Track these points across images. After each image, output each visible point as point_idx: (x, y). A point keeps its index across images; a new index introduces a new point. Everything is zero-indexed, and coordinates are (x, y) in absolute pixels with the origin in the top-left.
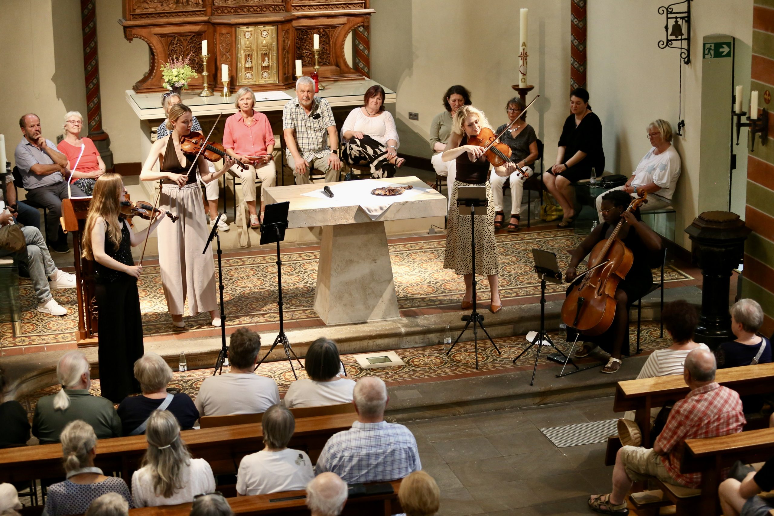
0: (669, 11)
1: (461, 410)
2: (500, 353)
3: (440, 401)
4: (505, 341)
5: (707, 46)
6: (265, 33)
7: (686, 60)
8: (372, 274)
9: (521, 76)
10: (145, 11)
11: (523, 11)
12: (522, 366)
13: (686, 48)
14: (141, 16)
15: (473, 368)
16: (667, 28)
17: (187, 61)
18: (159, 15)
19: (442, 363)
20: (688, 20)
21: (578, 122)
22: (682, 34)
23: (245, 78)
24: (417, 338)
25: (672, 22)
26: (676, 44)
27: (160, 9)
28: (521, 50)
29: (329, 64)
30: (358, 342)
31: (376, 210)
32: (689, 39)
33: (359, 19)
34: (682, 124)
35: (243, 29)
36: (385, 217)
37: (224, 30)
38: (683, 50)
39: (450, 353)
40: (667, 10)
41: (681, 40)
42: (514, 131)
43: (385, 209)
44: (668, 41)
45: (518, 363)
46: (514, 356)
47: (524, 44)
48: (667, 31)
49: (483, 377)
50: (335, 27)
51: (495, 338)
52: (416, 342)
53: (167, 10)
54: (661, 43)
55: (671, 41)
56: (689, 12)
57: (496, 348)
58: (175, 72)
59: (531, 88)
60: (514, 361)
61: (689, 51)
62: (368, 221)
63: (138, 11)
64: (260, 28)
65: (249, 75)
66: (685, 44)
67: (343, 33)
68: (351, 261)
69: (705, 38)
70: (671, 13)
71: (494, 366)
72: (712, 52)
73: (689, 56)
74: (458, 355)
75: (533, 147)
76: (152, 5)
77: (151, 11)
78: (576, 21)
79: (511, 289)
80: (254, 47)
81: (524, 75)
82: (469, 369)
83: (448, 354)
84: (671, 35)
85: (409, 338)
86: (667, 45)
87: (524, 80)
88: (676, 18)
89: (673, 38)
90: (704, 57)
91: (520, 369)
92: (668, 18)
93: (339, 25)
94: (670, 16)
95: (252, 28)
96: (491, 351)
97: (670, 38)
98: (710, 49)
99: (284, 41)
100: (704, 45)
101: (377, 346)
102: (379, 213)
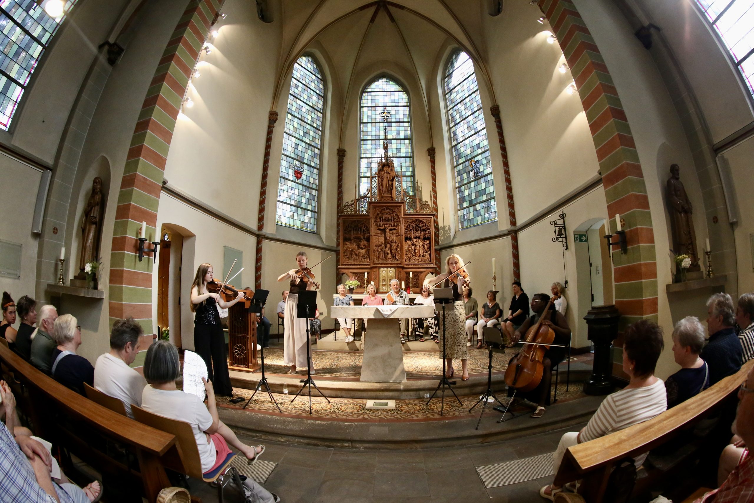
0: (555, 223)
1: (417, 446)
2: (462, 405)
3: (399, 439)
4: (469, 398)
5: (576, 236)
6: (391, 271)
7: (566, 248)
8: (389, 354)
9: (494, 286)
10: (347, 263)
11: (493, 259)
12: (475, 414)
13: (565, 241)
14: (345, 265)
15: (439, 415)
16: (555, 232)
17: (356, 278)
18: (353, 265)
19: (419, 410)
20: (564, 227)
21: (517, 297)
22: (563, 235)
23: (383, 289)
24: (412, 393)
25: (557, 229)
26: (560, 239)
27: (353, 263)
28: (493, 276)
29: (419, 287)
30: (373, 393)
31: (387, 311)
32: (566, 237)
33: (431, 270)
34: (566, 282)
35: (382, 269)
36: (394, 316)
37: (375, 270)
38: (564, 243)
39: (429, 404)
40: (554, 222)
41: (562, 238)
42: (490, 305)
43: (393, 310)
44: (557, 238)
45: (472, 412)
46: (470, 407)
47: (495, 273)
48: (555, 233)
49: (443, 422)
50: (421, 272)
51: (461, 396)
52: (411, 396)
53: (356, 263)
54: (554, 239)
55: (558, 238)
56: (564, 224)
57: (460, 402)
58: (351, 282)
59: (498, 292)
60: (470, 411)
61: (566, 243)
62: (382, 318)
63: (345, 263)
64: (389, 269)
65: (384, 288)
66: (564, 240)
67: (425, 275)
68: (376, 345)
69: (574, 232)
70: (556, 224)
71: (454, 414)
72: (578, 239)
73: (567, 246)
74: (434, 405)
75: (497, 312)
76: (350, 261)
77: (349, 263)
78: (515, 261)
79: (479, 369)
80: (386, 277)
81: (495, 286)
82: (436, 415)
83: (427, 404)
84: (558, 235)
85: (406, 393)
86: (556, 240)
87: (495, 288)
88: (559, 227)
89: (559, 237)
90: (575, 242)
91: (473, 416)
92: (555, 227)
93: (423, 272)
94: (556, 225)
95: (386, 269)
96: (457, 404)
97: (557, 237)
98: (577, 238)
99: (398, 275)
100: (574, 235)
101: (385, 396)
102: (389, 313)
